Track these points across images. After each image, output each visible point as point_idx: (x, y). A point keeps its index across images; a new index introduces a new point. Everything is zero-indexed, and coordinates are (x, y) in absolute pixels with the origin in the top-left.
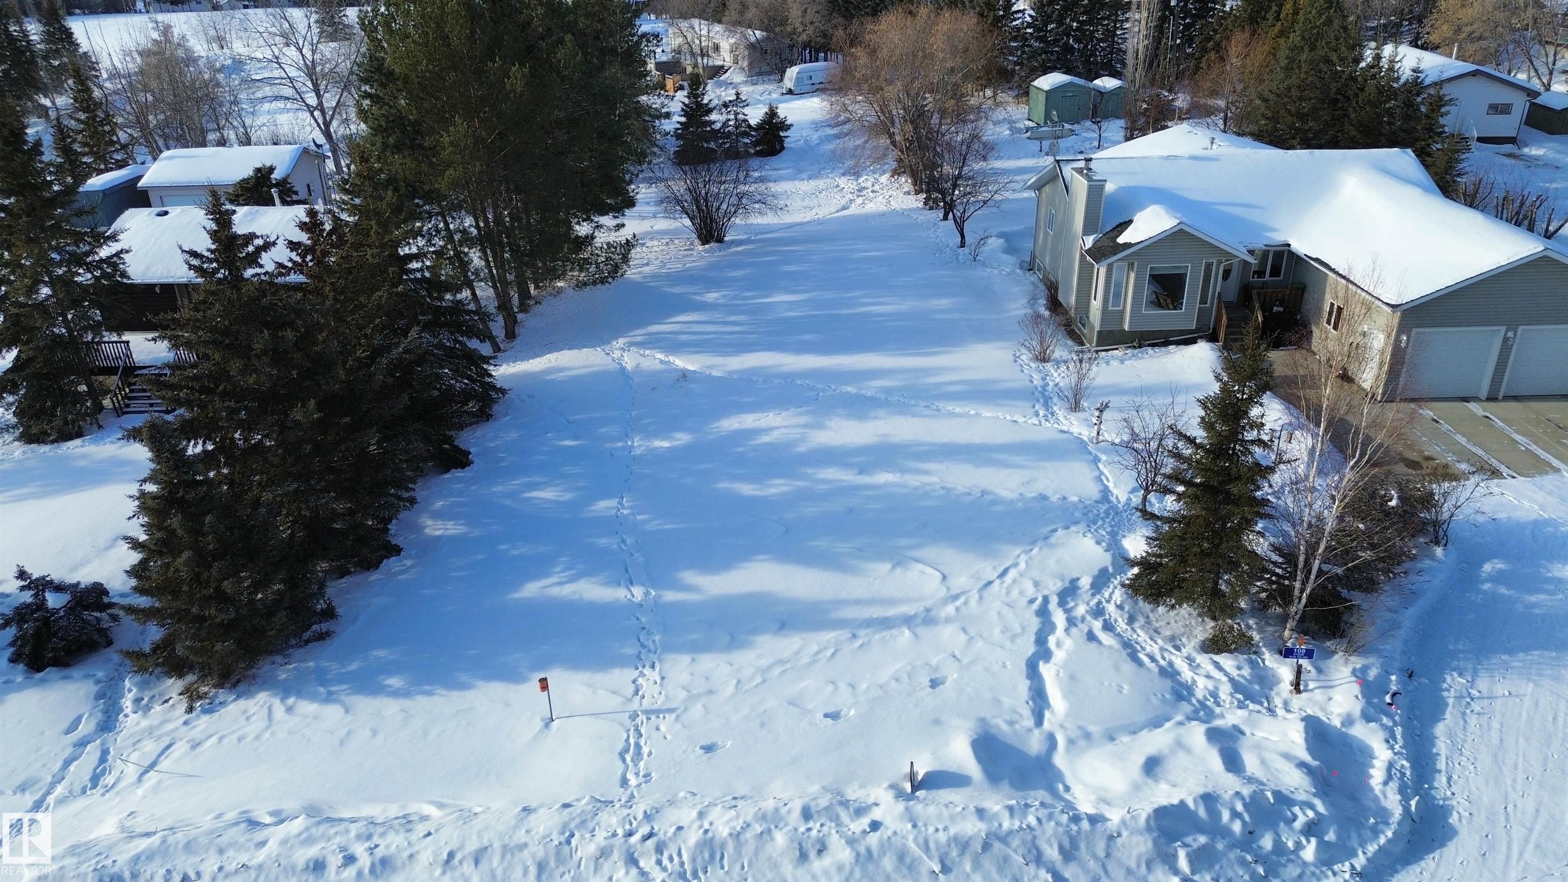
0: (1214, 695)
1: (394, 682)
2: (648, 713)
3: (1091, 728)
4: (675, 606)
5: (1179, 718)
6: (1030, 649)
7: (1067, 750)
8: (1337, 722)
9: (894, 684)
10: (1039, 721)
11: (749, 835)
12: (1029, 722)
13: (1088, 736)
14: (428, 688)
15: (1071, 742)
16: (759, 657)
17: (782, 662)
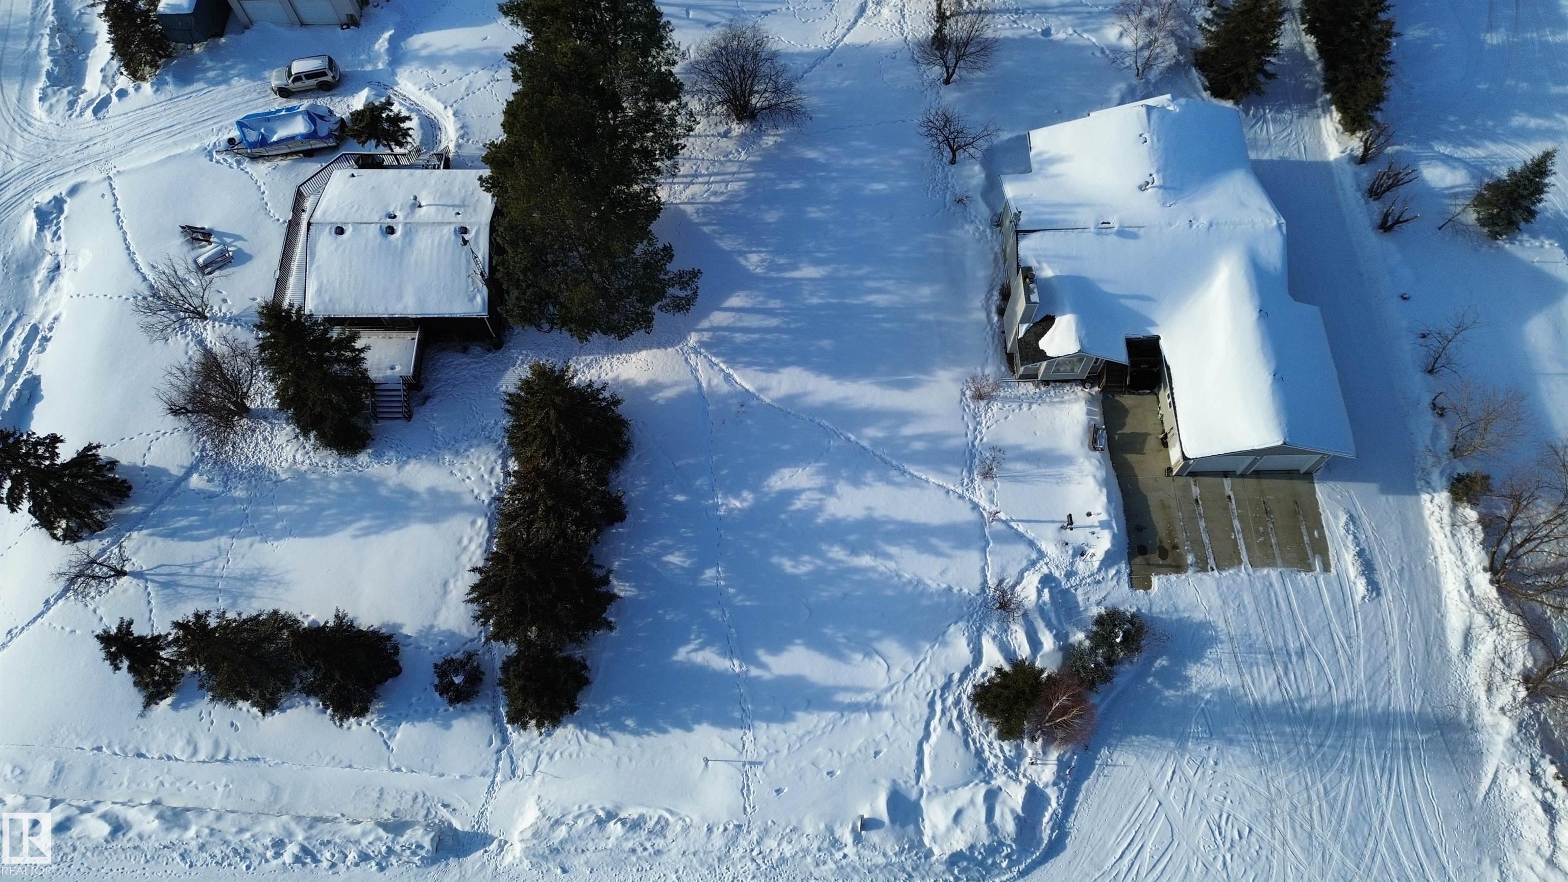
0: (995, 766)
1: (630, 722)
2: (751, 763)
3: (939, 787)
4: (757, 678)
5: (977, 781)
6: (921, 734)
7: (927, 798)
8: (1041, 786)
9: (858, 754)
10: (917, 782)
11: (797, 857)
12: (913, 782)
13: (936, 790)
14: (647, 729)
15: (929, 793)
16: (798, 727)
17: (809, 733)
